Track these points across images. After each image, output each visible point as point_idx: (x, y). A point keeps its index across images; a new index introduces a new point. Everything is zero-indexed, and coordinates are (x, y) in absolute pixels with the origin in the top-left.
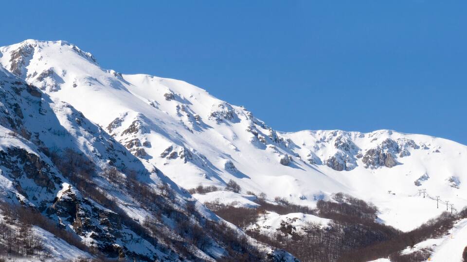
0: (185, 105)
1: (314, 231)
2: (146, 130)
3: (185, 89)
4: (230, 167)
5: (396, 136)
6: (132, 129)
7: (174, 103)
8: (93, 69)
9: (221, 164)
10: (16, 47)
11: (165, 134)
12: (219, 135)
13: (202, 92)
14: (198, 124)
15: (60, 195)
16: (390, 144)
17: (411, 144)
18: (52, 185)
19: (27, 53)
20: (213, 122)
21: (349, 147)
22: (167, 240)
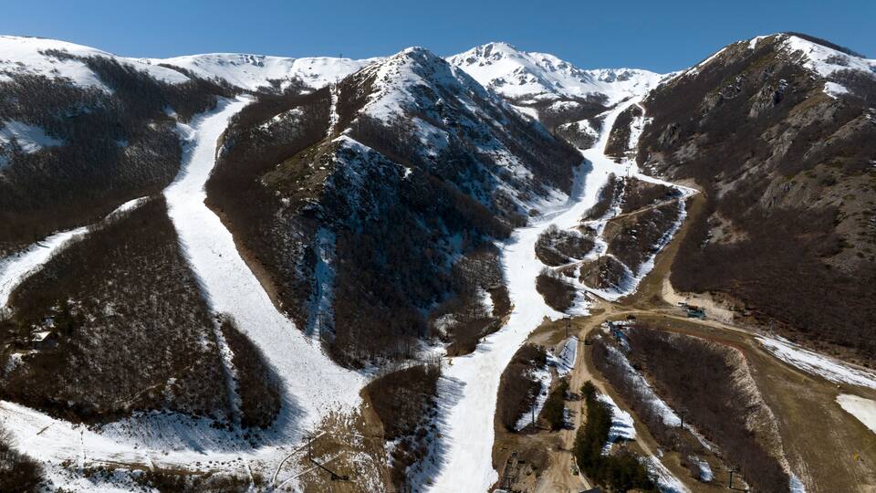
0: (549, 63)
1: (571, 108)
2: (526, 73)
3: (550, 57)
4: (558, 84)
5: (629, 70)
6: (521, 72)
7: (545, 62)
8: (513, 51)
9: (555, 83)
10: (487, 45)
11: (533, 74)
12: (560, 73)
13: (556, 58)
14: (553, 69)
15: (437, 103)
16: (626, 73)
17: (634, 73)
18: (434, 99)
19: (490, 47)
20: (557, 68)
21: (612, 75)
22: (483, 119)
